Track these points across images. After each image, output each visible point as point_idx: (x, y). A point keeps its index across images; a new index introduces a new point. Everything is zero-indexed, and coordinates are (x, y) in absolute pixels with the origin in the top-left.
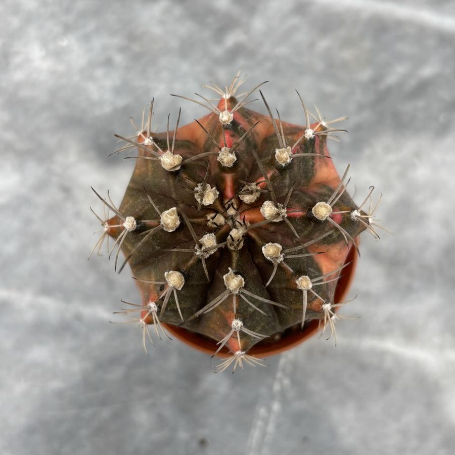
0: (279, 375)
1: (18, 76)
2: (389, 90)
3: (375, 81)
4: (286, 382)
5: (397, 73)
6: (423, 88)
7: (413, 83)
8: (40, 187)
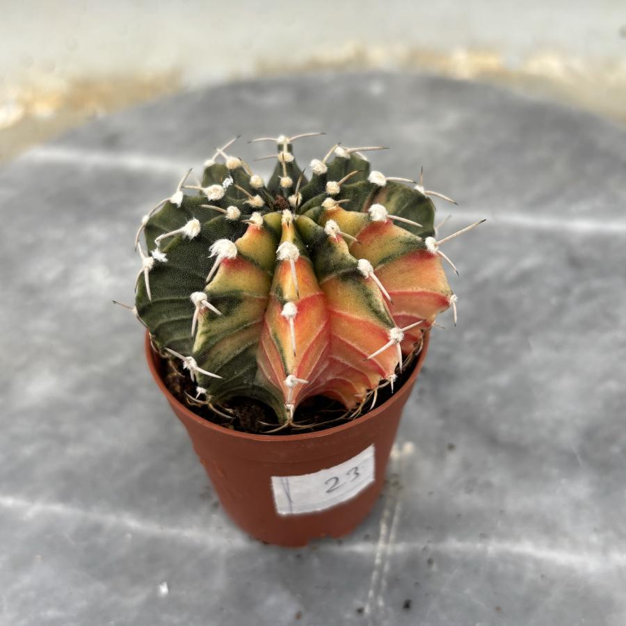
0: (371, 593)
1: (76, 292)
2: (486, 283)
3: (470, 274)
4: (381, 603)
5: (492, 268)
6: (524, 278)
7: (512, 274)
8: (81, 388)
